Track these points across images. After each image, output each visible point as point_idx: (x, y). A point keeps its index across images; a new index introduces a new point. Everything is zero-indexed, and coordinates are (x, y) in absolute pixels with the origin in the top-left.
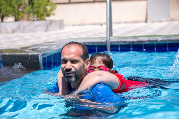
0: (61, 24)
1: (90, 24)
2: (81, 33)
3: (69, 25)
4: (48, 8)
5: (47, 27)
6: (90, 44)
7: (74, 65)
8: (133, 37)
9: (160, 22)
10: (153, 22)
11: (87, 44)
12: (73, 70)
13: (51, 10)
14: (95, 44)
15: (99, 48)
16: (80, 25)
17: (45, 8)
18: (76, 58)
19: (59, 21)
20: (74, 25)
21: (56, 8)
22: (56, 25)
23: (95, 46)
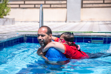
0: (13, 21)
1: (32, 22)
2: (25, 27)
3: (18, 22)
4: (6, 10)
5: (4, 22)
6: (29, 36)
7: (43, 38)
8: (56, 32)
9: (75, 22)
10: (70, 22)
11: (27, 35)
12: (42, 40)
13: (7, 12)
14: (32, 36)
15: (34, 38)
16: (25, 22)
17: (3, 10)
18: (44, 34)
19: (11, 19)
20: (22, 22)
21: (10, 11)
22: (10, 21)
23: (32, 37)
